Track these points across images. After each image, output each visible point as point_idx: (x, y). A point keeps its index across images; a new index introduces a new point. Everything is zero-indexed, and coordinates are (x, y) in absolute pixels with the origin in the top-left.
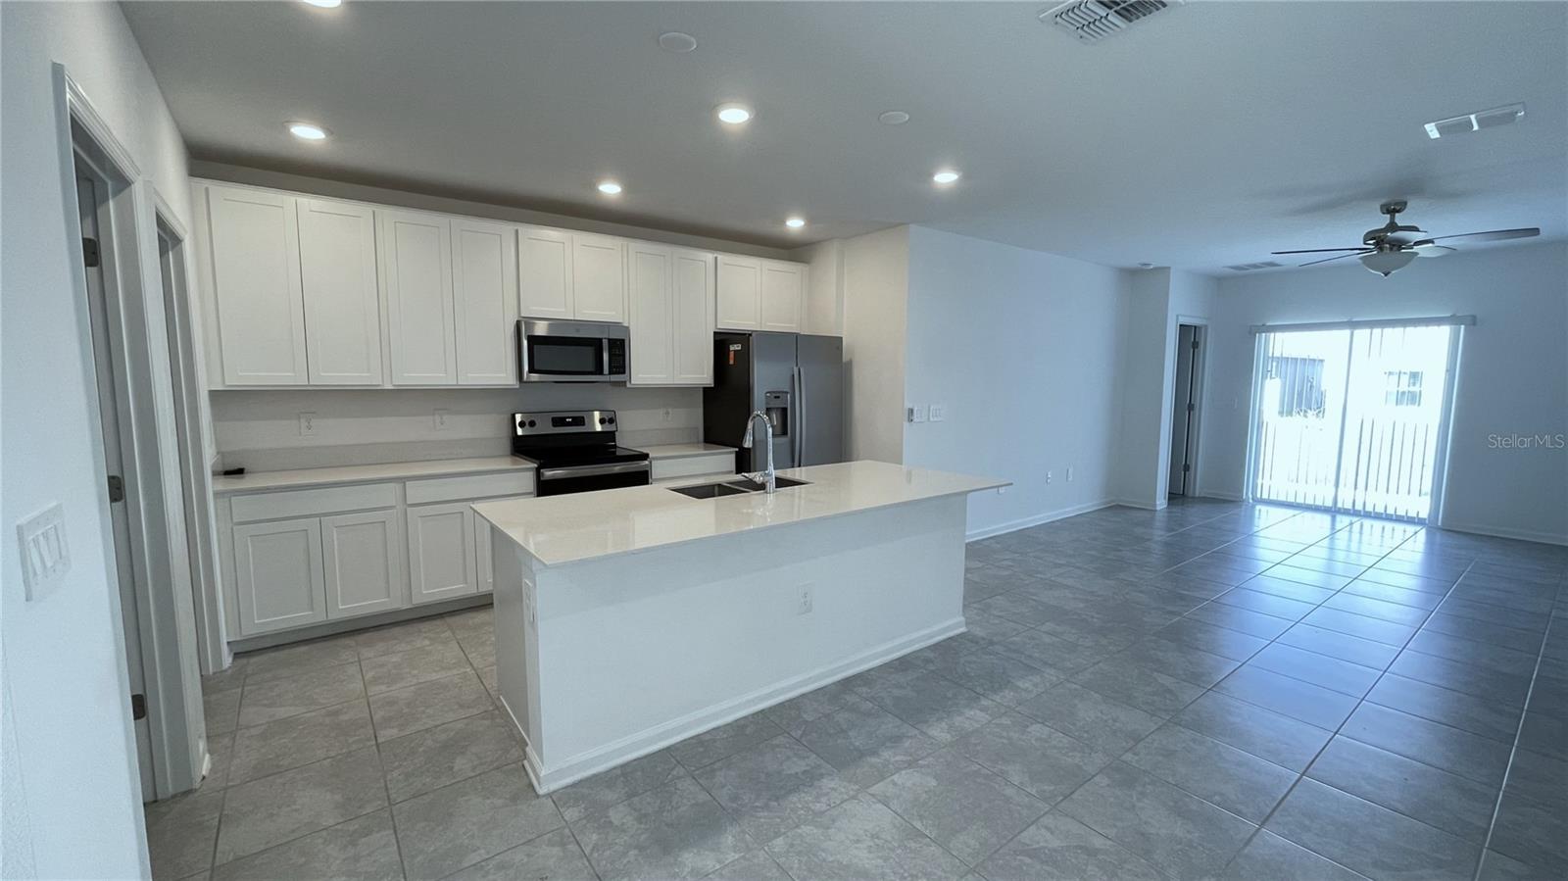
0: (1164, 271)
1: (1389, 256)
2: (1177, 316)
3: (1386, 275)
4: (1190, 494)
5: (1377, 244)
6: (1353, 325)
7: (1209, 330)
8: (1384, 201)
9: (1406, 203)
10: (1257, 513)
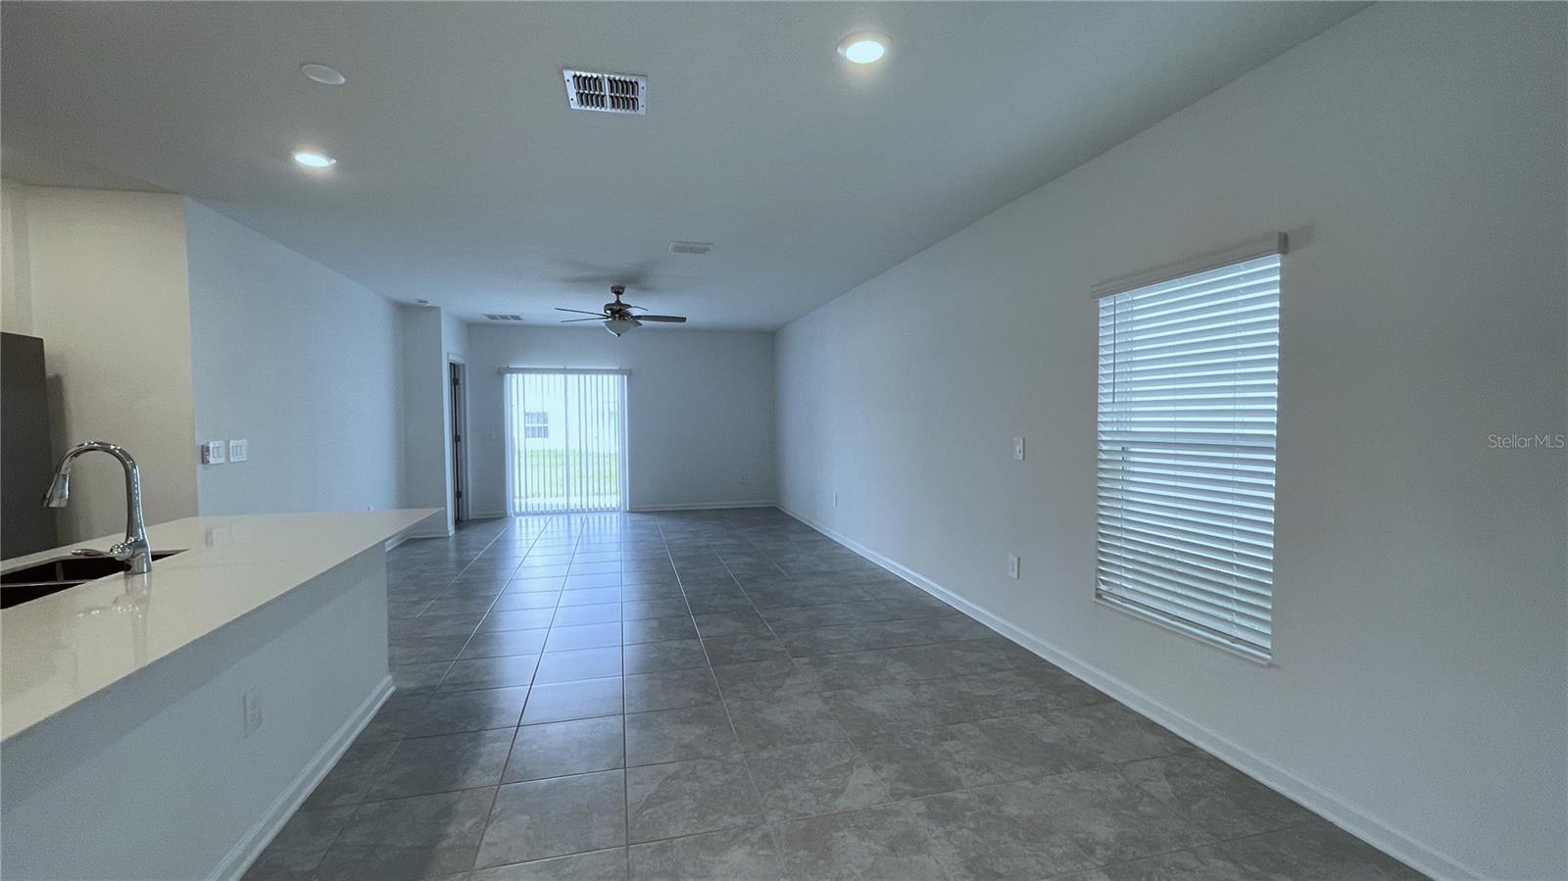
0: (435, 309)
1: (619, 323)
2: (448, 354)
3: (619, 335)
4: (465, 519)
5: (613, 313)
6: (564, 371)
7: (467, 368)
8: (615, 284)
9: (624, 288)
10: (518, 523)
